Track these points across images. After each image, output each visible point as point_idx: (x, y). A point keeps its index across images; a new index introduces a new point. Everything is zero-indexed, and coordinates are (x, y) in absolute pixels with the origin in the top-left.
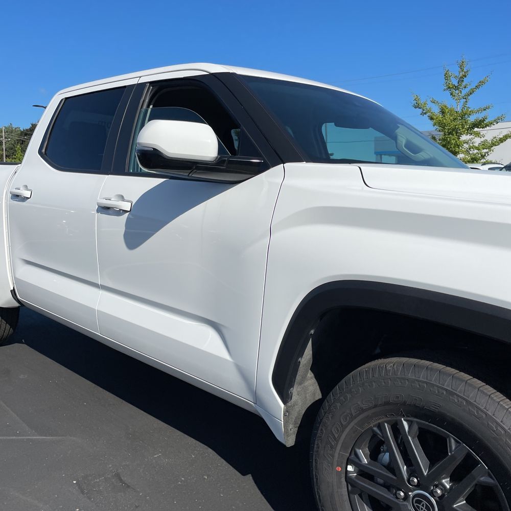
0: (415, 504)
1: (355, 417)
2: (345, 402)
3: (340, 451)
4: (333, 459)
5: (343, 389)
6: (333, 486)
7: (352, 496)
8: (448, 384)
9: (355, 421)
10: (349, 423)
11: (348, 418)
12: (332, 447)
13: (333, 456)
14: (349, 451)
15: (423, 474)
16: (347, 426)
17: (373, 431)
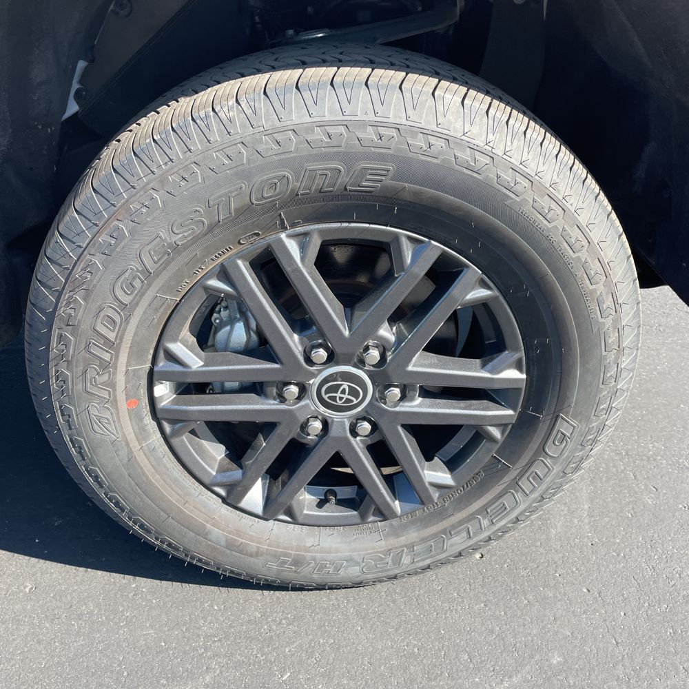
0: (326, 397)
1: (158, 274)
2: (116, 246)
3: (128, 364)
4: (114, 390)
5: (98, 214)
6: (128, 444)
7: (175, 442)
8: (394, 112)
9: (158, 283)
10: (142, 294)
11: (137, 284)
12: (105, 366)
13: (112, 384)
14: (150, 357)
15: (341, 334)
16: (137, 304)
17: (207, 289)
